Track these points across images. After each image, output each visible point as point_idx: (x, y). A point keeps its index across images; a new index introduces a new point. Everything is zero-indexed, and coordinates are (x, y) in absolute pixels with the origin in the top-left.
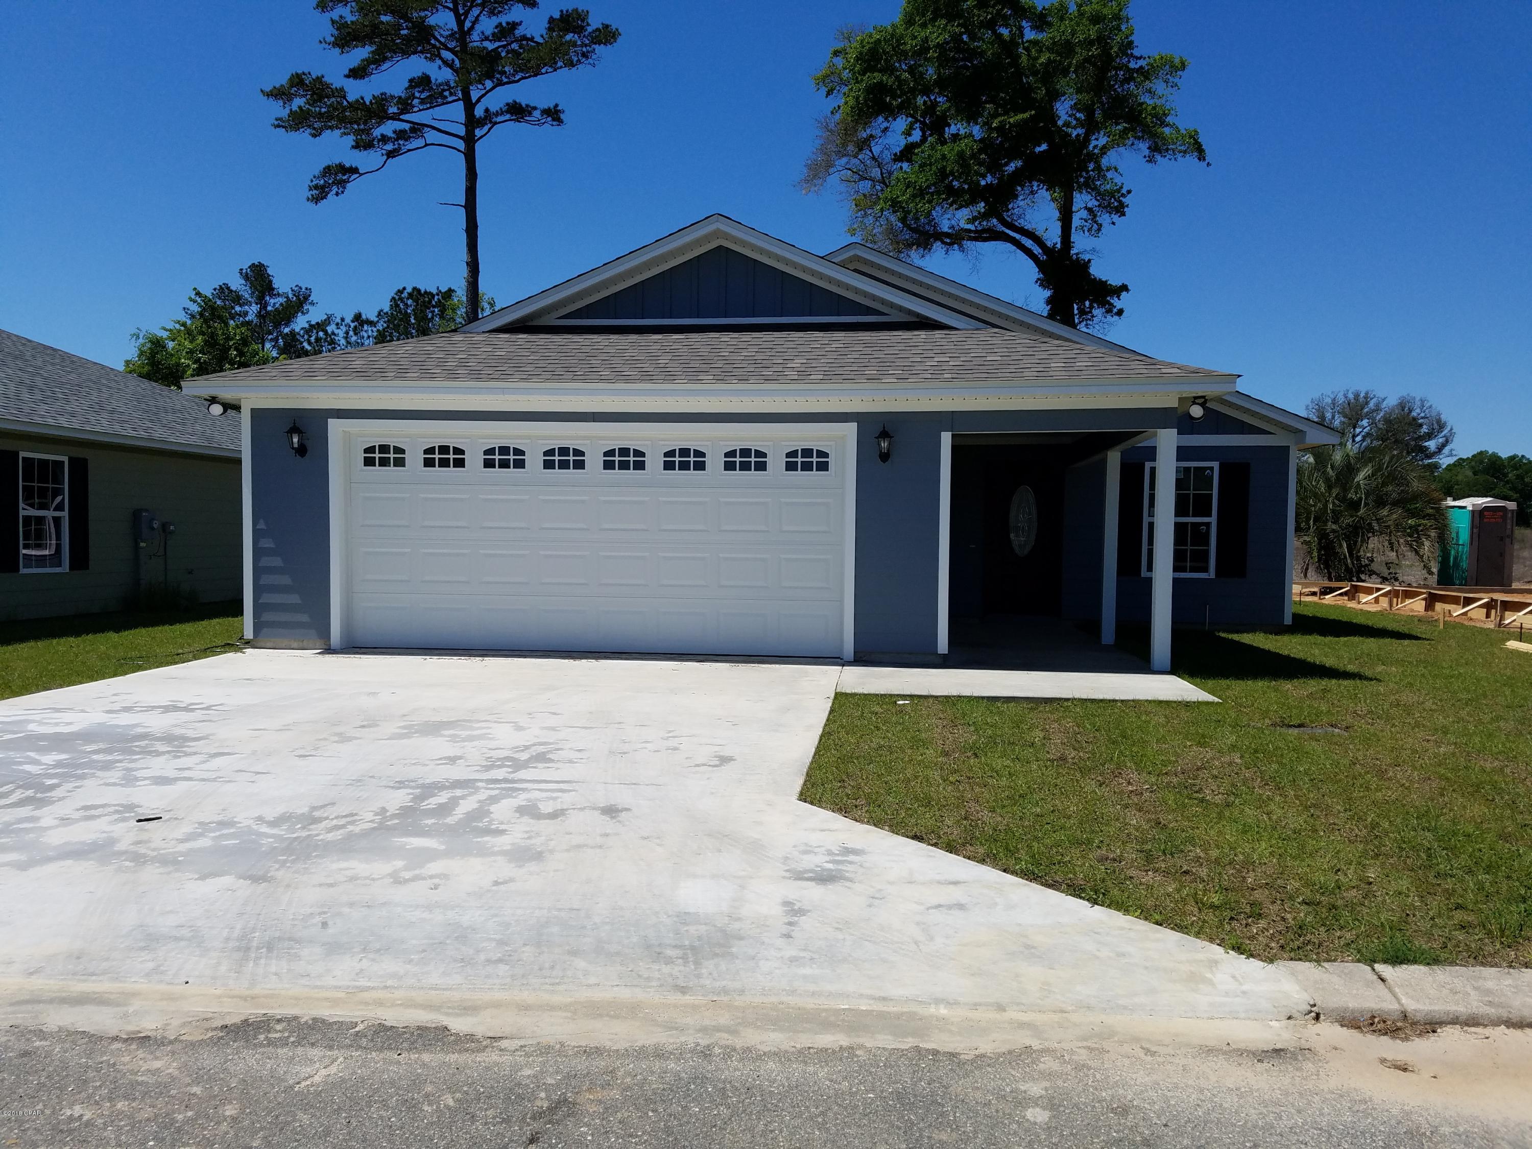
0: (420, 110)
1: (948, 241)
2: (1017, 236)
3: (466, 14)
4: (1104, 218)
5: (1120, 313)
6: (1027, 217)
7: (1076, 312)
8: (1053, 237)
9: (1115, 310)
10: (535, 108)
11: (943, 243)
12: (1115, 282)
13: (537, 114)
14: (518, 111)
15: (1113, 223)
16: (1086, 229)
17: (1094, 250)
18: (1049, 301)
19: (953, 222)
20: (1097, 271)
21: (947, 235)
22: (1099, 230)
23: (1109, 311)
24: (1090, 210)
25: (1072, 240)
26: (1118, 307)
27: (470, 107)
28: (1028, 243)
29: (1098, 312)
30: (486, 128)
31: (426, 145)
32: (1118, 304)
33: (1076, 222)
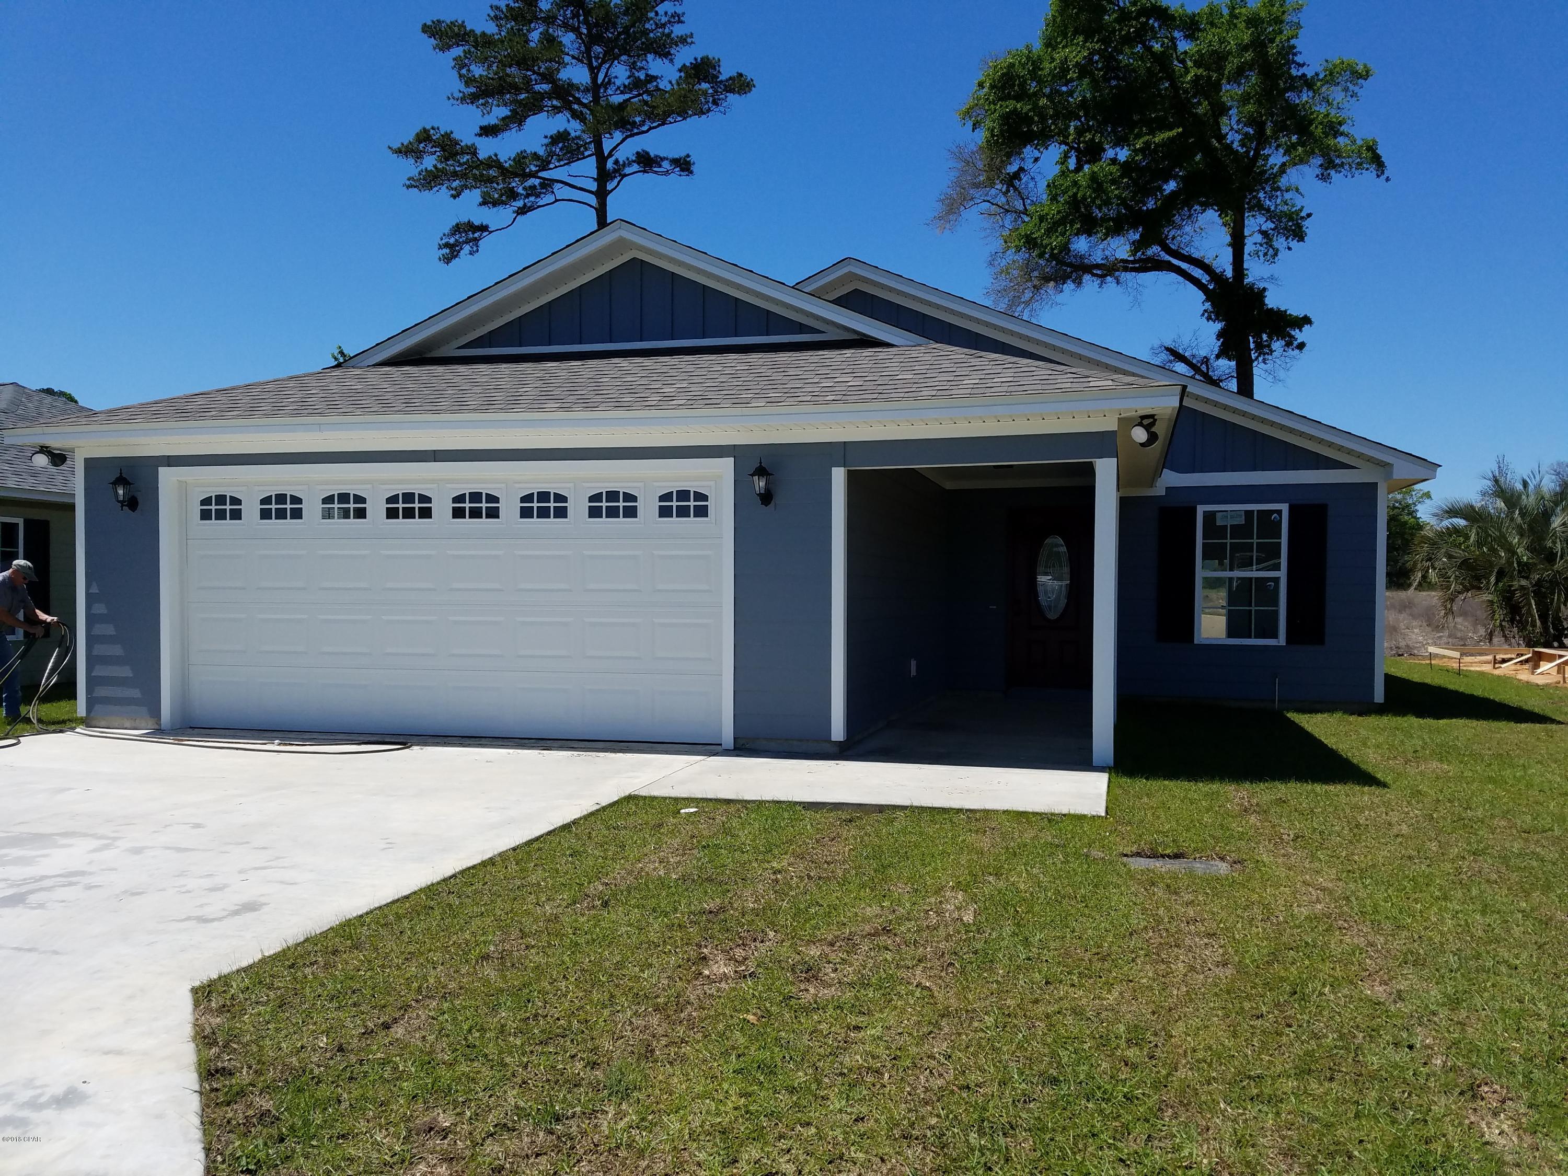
0: (556, 167)
1: (1099, 272)
2: (1184, 266)
3: (599, 68)
4: (1280, 242)
5: (1301, 346)
6: (1196, 244)
7: (1252, 346)
8: (1224, 263)
9: (1295, 343)
10: (663, 159)
11: (1094, 275)
12: (1296, 311)
13: (666, 165)
14: (647, 162)
15: (1290, 249)
16: (1261, 254)
17: (1272, 277)
18: (1219, 336)
19: (1107, 253)
20: (1272, 301)
21: (1098, 266)
22: (1276, 254)
23: (1289, 344)
24: (1264, 233)
25: (1245, 266)
26: (1299, 341)
27: (602, 159)
28: (1197, 273)
29: (1277, 345)
30: (616, 181)
31: (557, 201)
32: (1300, 336)
33: (1249, 248)
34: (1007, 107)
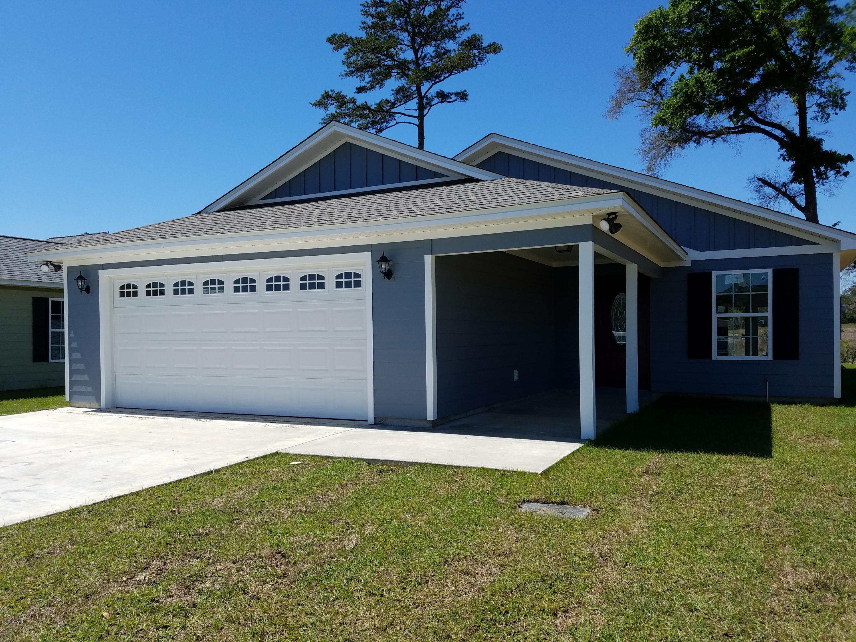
0: (399, 106)
1: (711, 136)
2: (768, 129)
4: (830, 110)
5: (846, 174)
6: (776, 115)
7: (814, 175)
9: (842, 172)
11: (707, 137)
12: (843, 152)
13: (453, 97)
14: (443, 96)
15: (836, 114)
16: (819, 118)
17: (826, 132)
18: (792, 169)
19: (717, 124)
20: (826, 147)
21: (710, 132)
22: (829, 117)
23: (838, 172)
24: (819, 105)
25: (808, 126)
26: (845, 171)
28: (778, 132)
29: (831, 173)
31: (397, 123)
32: (846, 167)
33: (810, 115)
34: (648, 44)
